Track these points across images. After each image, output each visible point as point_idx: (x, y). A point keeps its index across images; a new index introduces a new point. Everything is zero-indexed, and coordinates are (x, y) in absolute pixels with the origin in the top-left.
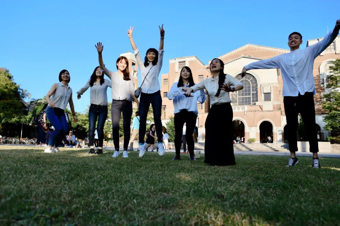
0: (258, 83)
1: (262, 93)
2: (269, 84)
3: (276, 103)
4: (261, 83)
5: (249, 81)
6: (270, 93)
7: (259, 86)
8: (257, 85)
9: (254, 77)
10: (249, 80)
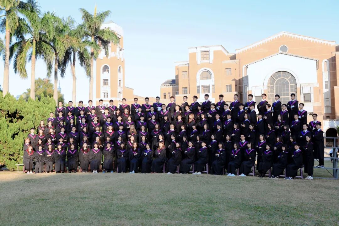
0: (297, 82)
1: (302, 93)
2: (309, 84)
3: (317, 104)
4: (300, 83)
5: (287, 80)
6: (310, 94)
7: (298, 86)
8: (296, 85)
9: (292, 75)
10: (287, 78)
